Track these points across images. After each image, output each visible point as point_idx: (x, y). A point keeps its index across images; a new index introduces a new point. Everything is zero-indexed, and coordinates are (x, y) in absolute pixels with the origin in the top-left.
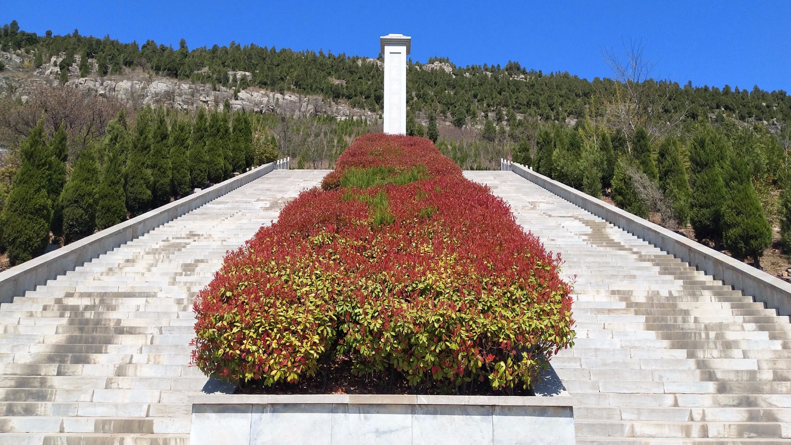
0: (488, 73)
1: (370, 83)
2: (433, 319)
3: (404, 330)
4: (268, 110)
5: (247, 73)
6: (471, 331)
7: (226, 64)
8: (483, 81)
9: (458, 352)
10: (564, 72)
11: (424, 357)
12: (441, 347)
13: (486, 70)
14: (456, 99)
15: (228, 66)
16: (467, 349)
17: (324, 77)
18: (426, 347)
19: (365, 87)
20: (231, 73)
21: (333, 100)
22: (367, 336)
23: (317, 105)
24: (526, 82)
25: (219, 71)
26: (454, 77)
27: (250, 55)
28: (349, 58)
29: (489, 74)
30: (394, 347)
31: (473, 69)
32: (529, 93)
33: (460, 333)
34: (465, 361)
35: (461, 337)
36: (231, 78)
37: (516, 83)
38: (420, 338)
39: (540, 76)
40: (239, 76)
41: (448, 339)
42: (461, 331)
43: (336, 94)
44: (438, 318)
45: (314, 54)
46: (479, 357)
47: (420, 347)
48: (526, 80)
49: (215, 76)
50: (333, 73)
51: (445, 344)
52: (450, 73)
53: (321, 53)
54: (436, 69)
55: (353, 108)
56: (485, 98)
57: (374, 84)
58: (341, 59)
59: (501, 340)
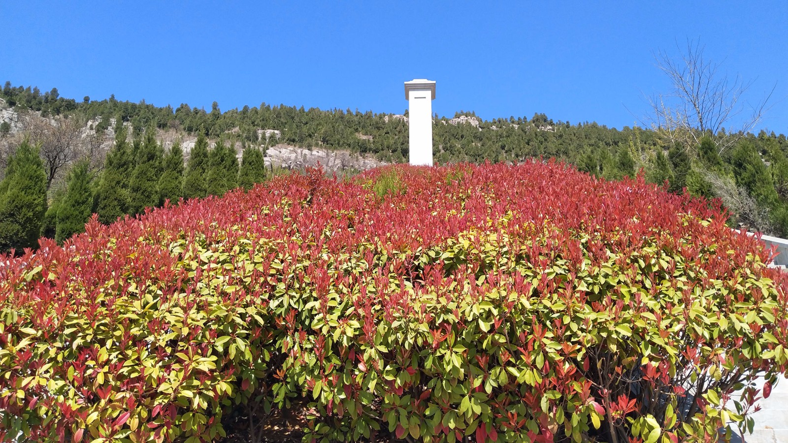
0: (514, 125)
1: (396, 137)
2: (477, 310)
3: (406, 339)
4: (296, 165)
5: (276, 132)
6: (569, 338)
7: (256, 123)
8: (510, 133)
9: (540, 390)
10: (592, 122)
11: (457, 405)
12: (496, 380)
13: (513, 122)
14: (483, 150)
15: (258, 125)
16: (562, 384)
17: (351, 133)
18: (460, 382)
19: (392, 142)
20: (260, 132)
21: (360, 154)
22: (328, 359)
23: (344, 159)
24: (554, 133)
25: (249, 130)
26: (480, 130)
27: (279, 113)
28: (376, 115)
29: (516, 126)
30: (387, 382)
31: (499, 121)
32: (557, 143)
33: (542, 346)
34: (558, 415)
35: (546, 354)
36: (260, 136)
37: (544, 134)
38: (447, 357)
39: (568, 127)
40: (268, 134)
41: (513, 360)
42: (545, 340)
43: (364, 149)
44: (487, 308)
45: (342, 111)
46: (592, 402)
47: (448, 380)
48: (554, 131)
49: (244, 135)
50: (360, 129)
51: (507, 371)
52: (476, 126)
53: (348, 111)
54: (463, 123)
55: (380, 162)
56: (513, 149)
57: (401, 138)
58: (369, 116)
59: (645, 361)
